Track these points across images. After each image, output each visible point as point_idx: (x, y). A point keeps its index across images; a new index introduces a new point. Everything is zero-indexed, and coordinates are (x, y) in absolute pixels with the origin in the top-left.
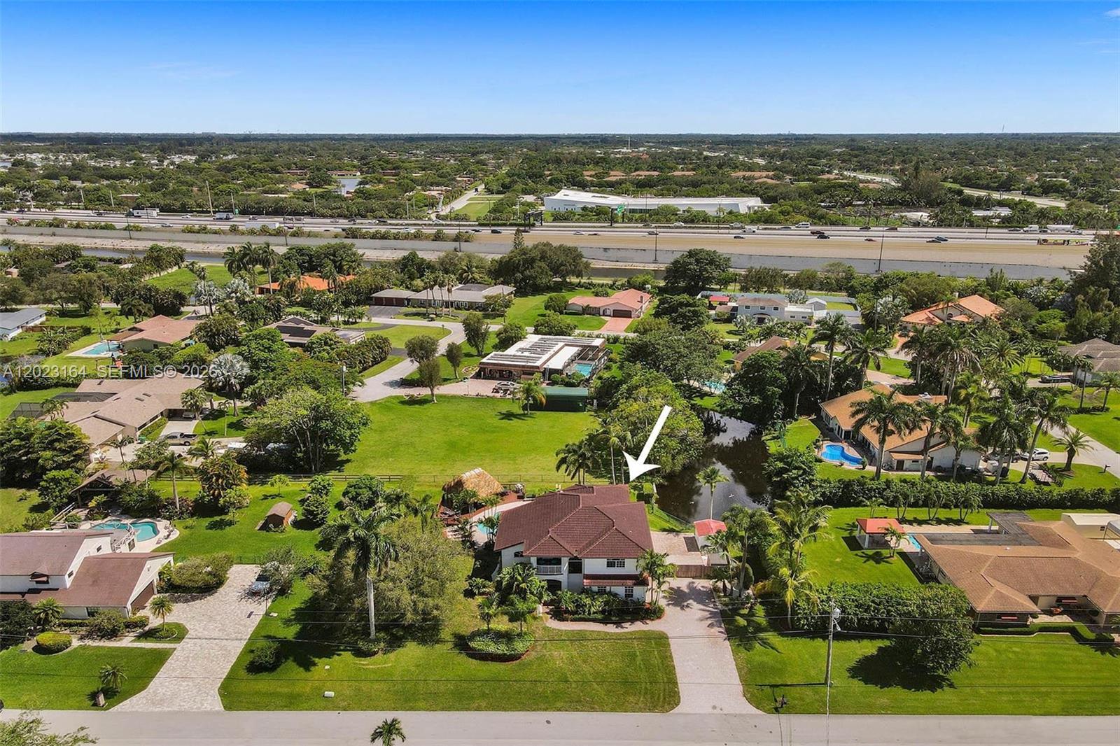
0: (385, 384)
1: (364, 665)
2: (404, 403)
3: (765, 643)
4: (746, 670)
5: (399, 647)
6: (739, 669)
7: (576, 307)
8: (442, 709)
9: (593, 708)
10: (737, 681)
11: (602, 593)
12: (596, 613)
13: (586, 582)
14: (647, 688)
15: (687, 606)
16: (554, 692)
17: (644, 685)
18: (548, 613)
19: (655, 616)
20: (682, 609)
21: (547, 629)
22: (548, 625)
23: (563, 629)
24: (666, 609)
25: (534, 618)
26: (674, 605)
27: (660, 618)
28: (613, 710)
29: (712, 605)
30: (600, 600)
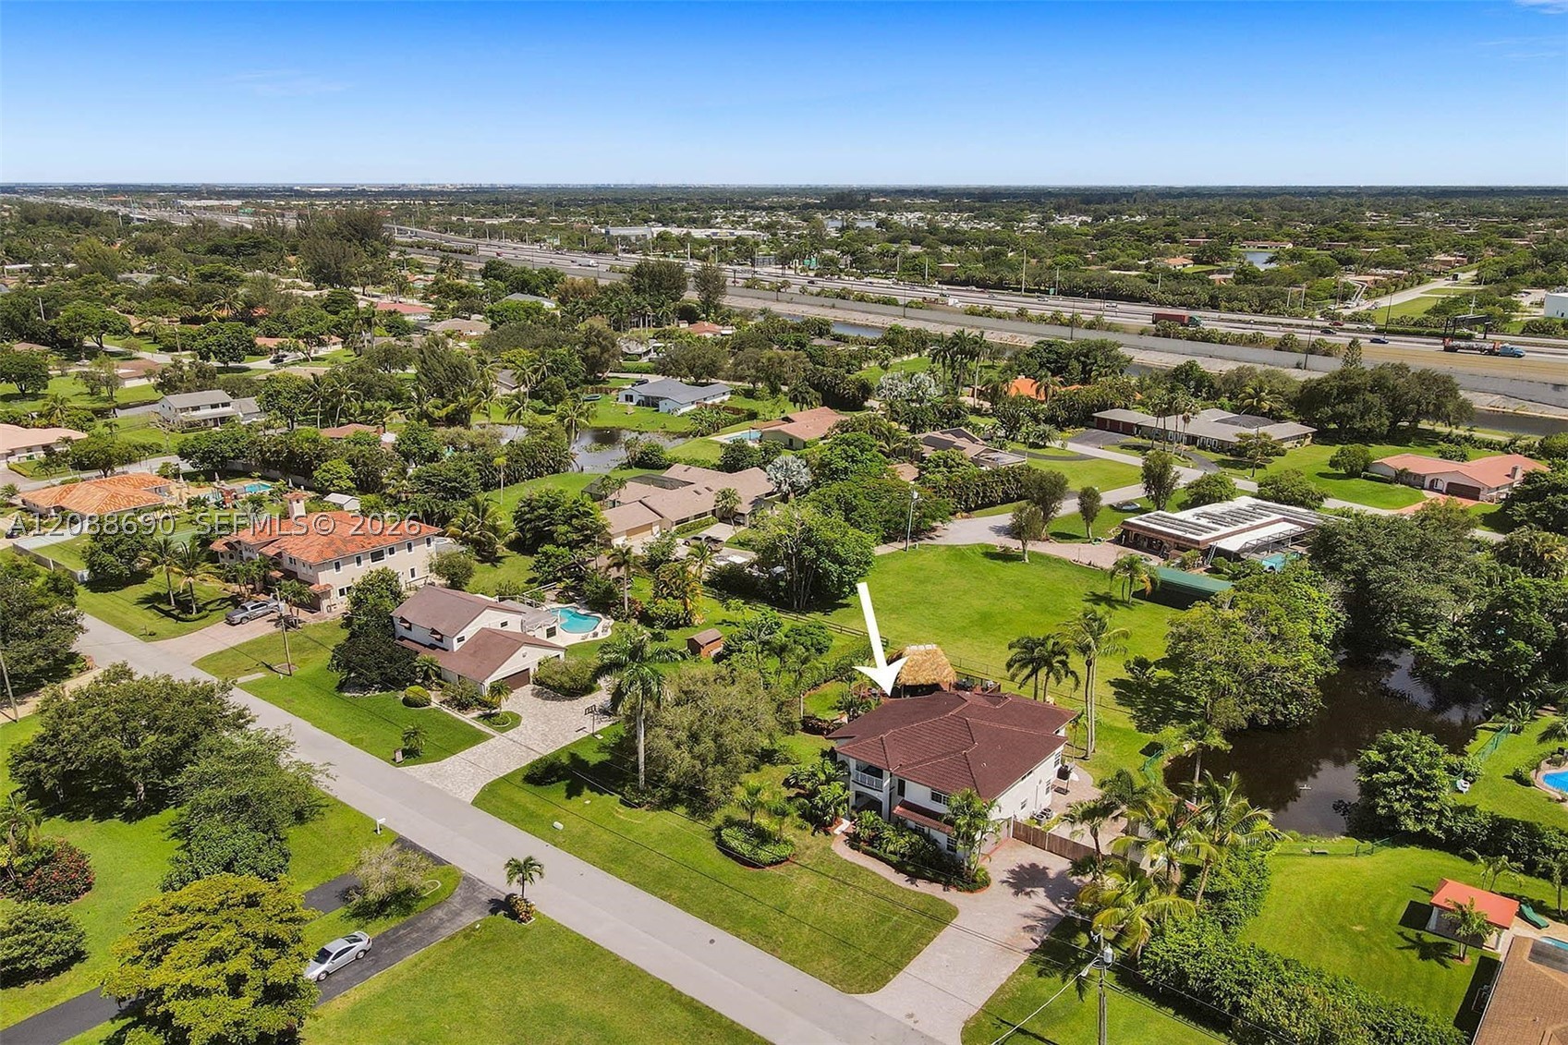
1: (617, 812)
2: (987, 555)
4: (1007, 995)
5: (668, 809)
6: (1000, 990)
7: (1385, 471)
8: (634, 884)
9: (774, 950)
11: (915, 831)
12: (894, 853)
13: (898, 810)
14: (858, 958)
15: (1028, 894)
16: (754, 916)
17: (860, 953)
18: (847, 834)
19: (965, 886)
20: (1016, 894)
21: (827, 849)
22: (832, 847)
23: (845, 857)
24: (994, 884)
25: (827, 833)
26: (1011, 885)
27: (972, 892)
28: (792, 963)
29: (1063, 906)
30: (907, 839)
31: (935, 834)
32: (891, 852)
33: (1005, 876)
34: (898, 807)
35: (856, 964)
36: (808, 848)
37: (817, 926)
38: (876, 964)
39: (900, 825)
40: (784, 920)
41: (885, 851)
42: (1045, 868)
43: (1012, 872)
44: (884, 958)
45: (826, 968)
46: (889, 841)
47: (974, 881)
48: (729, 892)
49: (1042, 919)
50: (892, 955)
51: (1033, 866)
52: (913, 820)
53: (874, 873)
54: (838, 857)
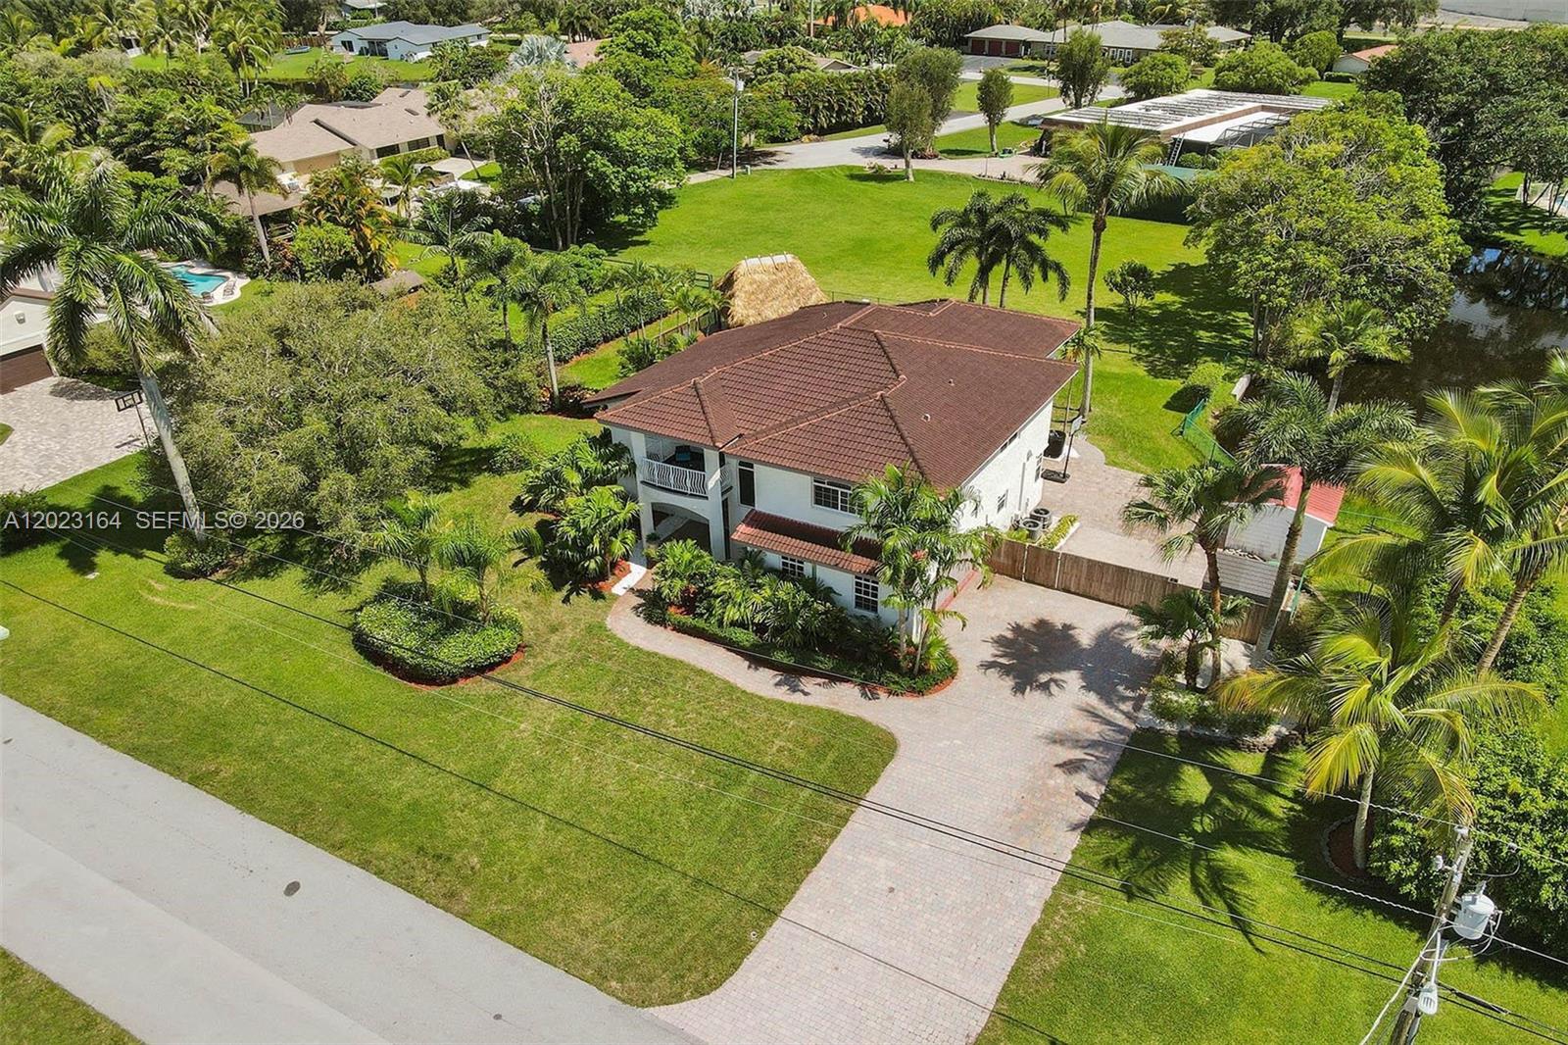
0: (853, 150)
1: (154, 589)
2: (852, 177)
3: (1217, 885)
4: (1055, 961)
6: (1035, 944)
10: (988, 992)
11: (783, 574)
12: (741, 624)
13: (742, 532)
14: (664, 894)
15: (1045, 687)
16: (414, 806)
17: (670, 878)
18: (640, 593)
19: (905, 682)
20: (1019, 689)
21: (597, 630)
22: (609, 622)
23: (633, 642)
24: (968, 672)
25: (597, 595)
26: (1006, 670)
27: (921, 693)
28: (495, 927)
29: (1127, 707)
30: (767, 592)
31: (828, 576)
32: (733, 624)
33: (988, 652)
34: (742, 528)
35: (662, 910)
36: (554, 630)
37: (566, 815)
38: (712, 903)
39: (750, 564)
40: (486, 806)
41: (720, 623)
42: (1067, 627)
43: (1000, 641)
44: (733, 887)
45: (584, 933)
46: (728, 600)
47: (923, 671)
48: (362, 748)
49: (1094, 744)
50: (751, 876)
51: (1042, 624)
52: (776, 550)
53: (700, 672)
54: (621, 643)
